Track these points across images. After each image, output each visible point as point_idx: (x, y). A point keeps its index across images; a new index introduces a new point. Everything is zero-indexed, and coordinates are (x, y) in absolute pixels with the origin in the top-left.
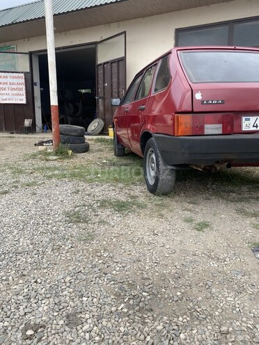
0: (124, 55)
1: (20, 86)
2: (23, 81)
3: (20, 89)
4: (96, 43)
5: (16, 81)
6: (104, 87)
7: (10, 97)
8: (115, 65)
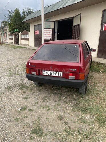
0: (79, 23)
1: (50, 34)
2: (51, 32)
3: (50, 35)
4: (73, 17)
5: (49, 32)
6: (74, 35)
7: (47, 37)
8: (77, 27)
